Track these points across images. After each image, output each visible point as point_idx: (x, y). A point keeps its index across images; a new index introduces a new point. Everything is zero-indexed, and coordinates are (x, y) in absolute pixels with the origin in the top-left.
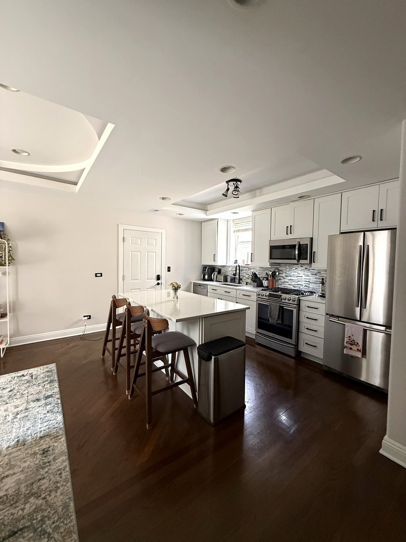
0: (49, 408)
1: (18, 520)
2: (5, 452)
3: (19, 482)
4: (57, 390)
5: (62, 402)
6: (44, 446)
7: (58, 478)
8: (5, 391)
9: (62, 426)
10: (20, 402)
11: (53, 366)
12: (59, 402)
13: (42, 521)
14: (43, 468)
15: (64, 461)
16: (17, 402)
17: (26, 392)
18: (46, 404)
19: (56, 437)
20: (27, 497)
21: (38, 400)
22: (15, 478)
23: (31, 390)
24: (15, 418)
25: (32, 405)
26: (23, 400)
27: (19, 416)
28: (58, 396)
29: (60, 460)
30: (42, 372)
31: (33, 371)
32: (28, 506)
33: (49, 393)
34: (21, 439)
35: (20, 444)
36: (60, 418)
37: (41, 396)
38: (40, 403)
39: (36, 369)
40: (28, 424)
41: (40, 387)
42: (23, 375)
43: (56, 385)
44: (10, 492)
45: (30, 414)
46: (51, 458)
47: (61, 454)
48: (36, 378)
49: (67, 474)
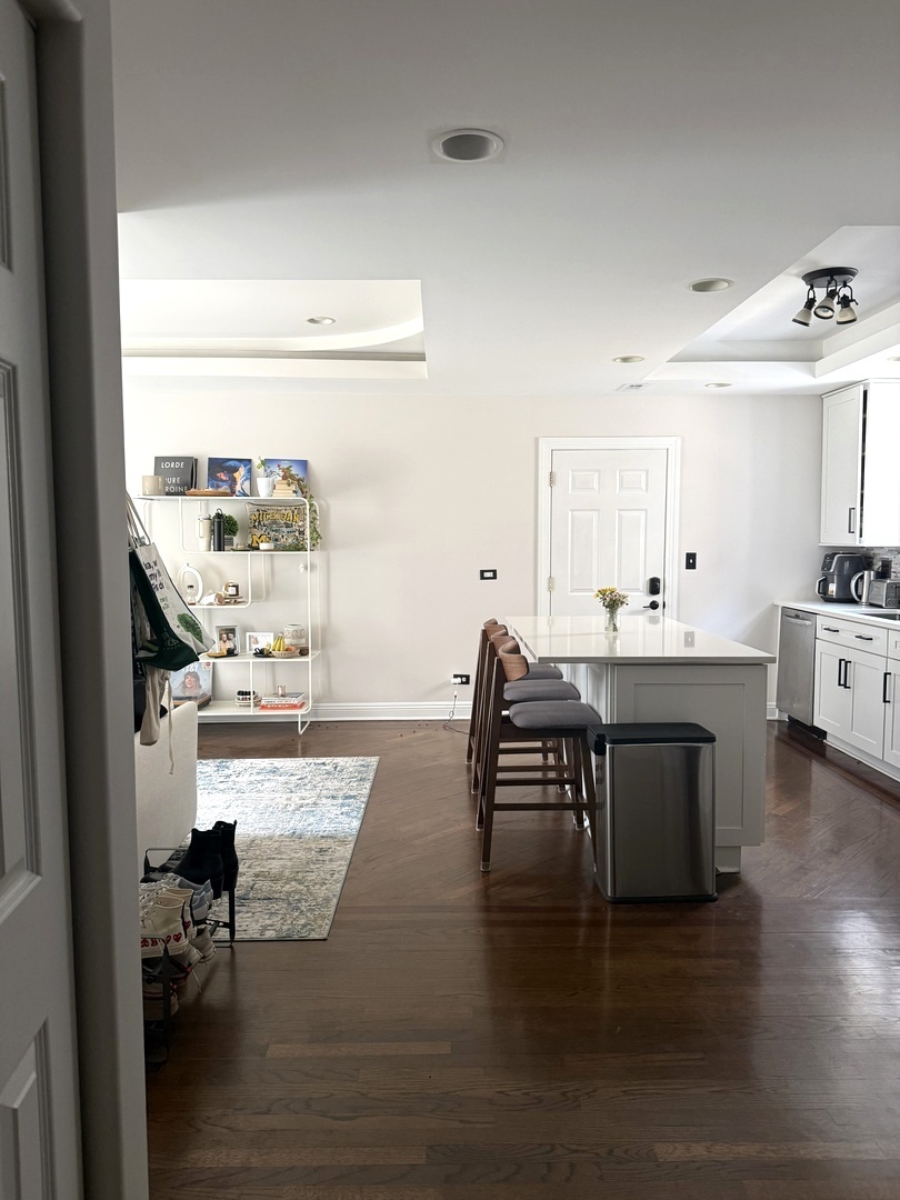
0: (344, 809)
1: (274, 892)
2: (277, 838)
3: (284, 867)
4: (366, 792)
5: (366, 808)
6: (323, 846)
7: (328, 877)
8: (293, 778)
9: (355, 832)
10: (309, 795)
11: (374, 761)
12: (363, 806)
13: (299, 901)
14: (314, 864)
15: (341, 865)
16: (305, 794)
17: (322, 784)
18: (342, 805)
19: (343, 842)
20: (288, 881)
21: (333, 797)
22: (282, 862)
23: (329, 784)
24: (297, 809)
25: (324, 801)
26: (313, 793)
27: (302, 809)
28: (365, 800)
29: (338, 863)
30: (353, 764)
31: (340, 761)
32: (288, 886)
33: (352, 793)
34: (298, 832)
35: (296, 836)
36: (356, 824)
37: (341, 794)
38: (335, 802)
39: (346, 759)
40: (312, 820)
41: (343, 784)
42: (324, 764)
43: (368, 785)
44: (273, 871)
45: (318, 811)
46: (327, 858)
47: (342, 858)
48: (341, 771)
49: (341, 876)
